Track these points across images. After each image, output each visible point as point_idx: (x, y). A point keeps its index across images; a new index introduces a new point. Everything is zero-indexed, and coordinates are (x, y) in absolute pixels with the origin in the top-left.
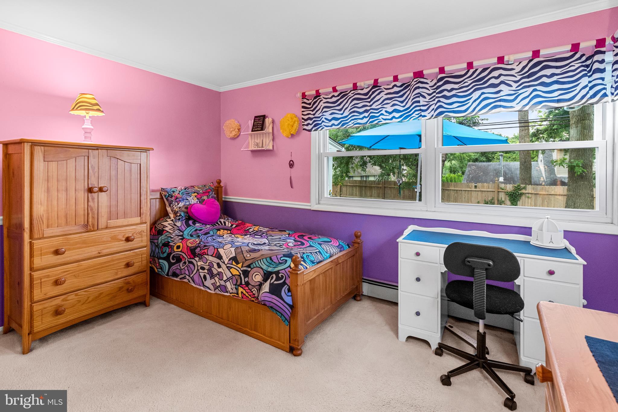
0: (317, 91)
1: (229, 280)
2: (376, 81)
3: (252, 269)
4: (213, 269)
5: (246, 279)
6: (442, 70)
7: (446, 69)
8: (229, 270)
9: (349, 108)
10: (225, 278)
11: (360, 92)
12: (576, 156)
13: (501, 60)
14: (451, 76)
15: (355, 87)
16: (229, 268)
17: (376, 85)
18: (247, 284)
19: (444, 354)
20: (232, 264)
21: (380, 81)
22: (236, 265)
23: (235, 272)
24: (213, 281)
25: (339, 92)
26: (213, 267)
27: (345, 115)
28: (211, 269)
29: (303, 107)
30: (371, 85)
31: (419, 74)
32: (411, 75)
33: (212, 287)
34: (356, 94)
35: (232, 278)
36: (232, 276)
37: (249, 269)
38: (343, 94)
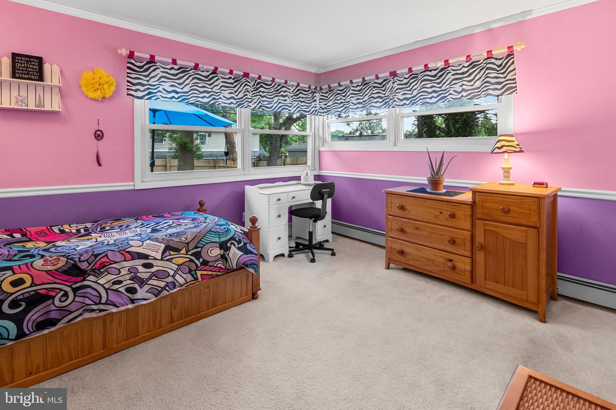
0: (152, 57)
1: (177, 273)
2: (216, 69)
3: (202, 248)
4: (138, 275)
5: (201, 260)
6: (260, 77)
7: (263, 77)
8: (171, 262)
9: (190, 85)
10: (172, 273)
11: (200, 72)
12: (185, 135)
13: (286, 82)
14: (264, 83)
15: (196, 67)
16: (170, 260)
17: (215, 72)
18: (205, 263)
19: (294, 255)
20: (170, 255)
21: (219, 69)
22: (178, 253)
23: (181, 261)
24: (147, 287)
25: (179, 67)
26: (138, 272)
27: (184, 90)
28: (136, 275)
29: (129, 68)
30: (211, 70)
31: (246, 75)
32: (242, 74)
33: (149, 295)
34: (197, 74)
35: (180, 269)
36: (178, 266)
37: (199, 249)
38: (183, 70)
